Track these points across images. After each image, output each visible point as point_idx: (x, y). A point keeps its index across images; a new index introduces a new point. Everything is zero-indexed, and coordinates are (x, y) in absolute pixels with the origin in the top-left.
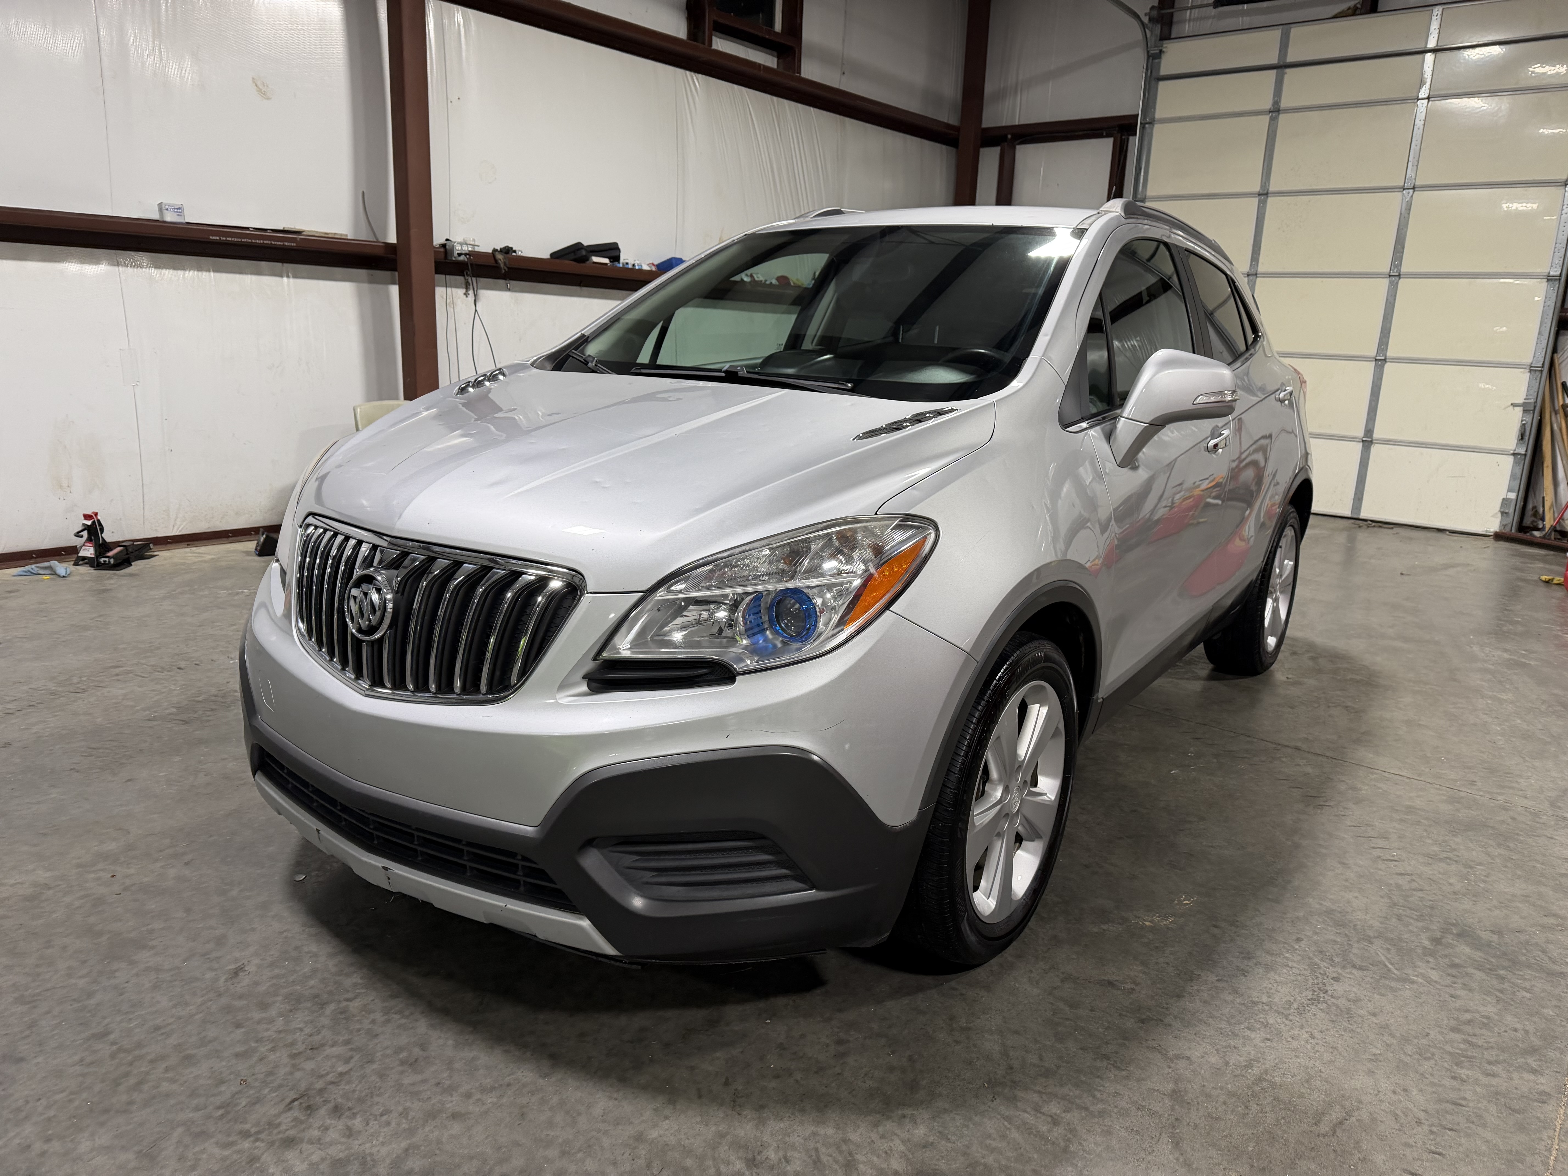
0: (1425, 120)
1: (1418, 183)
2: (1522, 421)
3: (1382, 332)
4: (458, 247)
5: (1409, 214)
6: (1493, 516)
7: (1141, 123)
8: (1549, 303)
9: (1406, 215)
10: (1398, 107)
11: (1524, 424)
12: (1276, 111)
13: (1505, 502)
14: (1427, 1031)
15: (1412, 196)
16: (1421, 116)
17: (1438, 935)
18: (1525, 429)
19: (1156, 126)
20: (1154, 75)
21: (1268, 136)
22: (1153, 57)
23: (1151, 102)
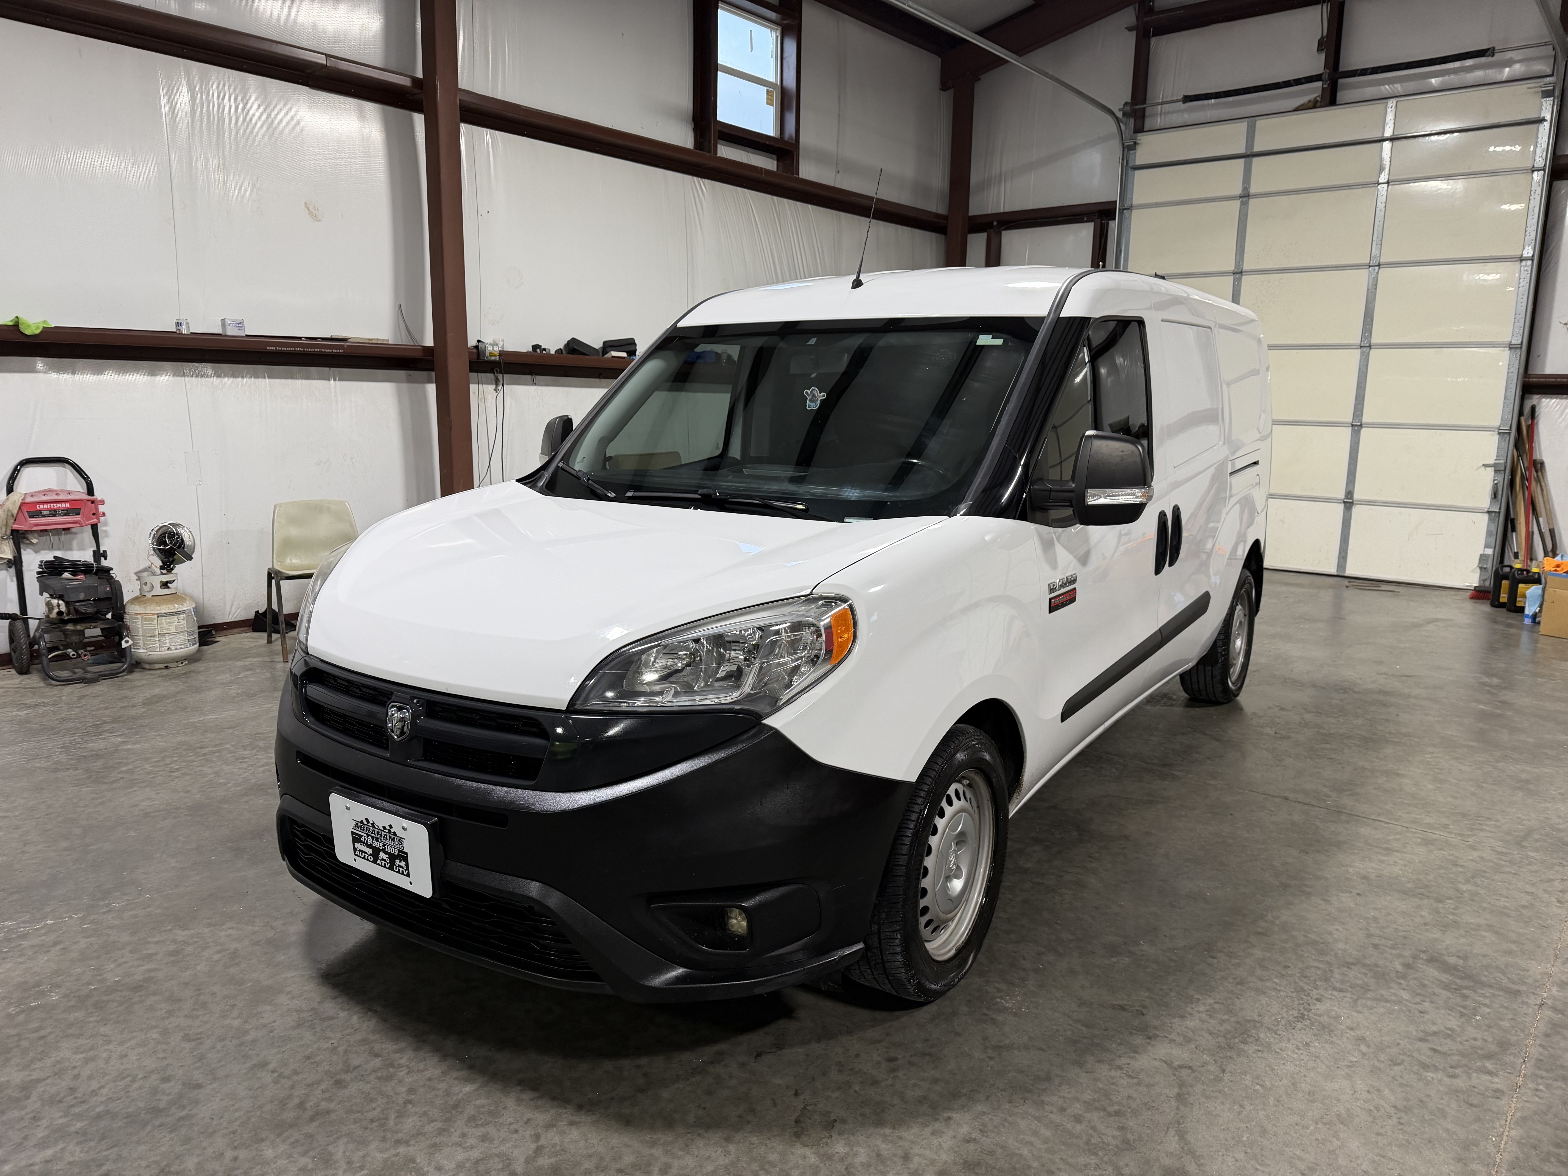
0: (1386, 203)
1: (1382, 260)
2: (1494, 480)
3: (1356, 400)
4: (490, 348)
5: (1376, 289)
6: (1473, 571)
7: (1119, 209)
8: (1512, 369)
9: (1374, 291)
10: (1359, 191)
11: (1496, 484)
12: (1246, 196)
13: (1483, 558)
14: (1399, 1041)
15: (1378, 273)
16: (1382, 199)
17: (1411, 961)
18: (1497, 488)
19: (1134, 211)
20: (1130, 165)
21: (1239, 219)
22: (1128, 149)
23: (1128, 189)
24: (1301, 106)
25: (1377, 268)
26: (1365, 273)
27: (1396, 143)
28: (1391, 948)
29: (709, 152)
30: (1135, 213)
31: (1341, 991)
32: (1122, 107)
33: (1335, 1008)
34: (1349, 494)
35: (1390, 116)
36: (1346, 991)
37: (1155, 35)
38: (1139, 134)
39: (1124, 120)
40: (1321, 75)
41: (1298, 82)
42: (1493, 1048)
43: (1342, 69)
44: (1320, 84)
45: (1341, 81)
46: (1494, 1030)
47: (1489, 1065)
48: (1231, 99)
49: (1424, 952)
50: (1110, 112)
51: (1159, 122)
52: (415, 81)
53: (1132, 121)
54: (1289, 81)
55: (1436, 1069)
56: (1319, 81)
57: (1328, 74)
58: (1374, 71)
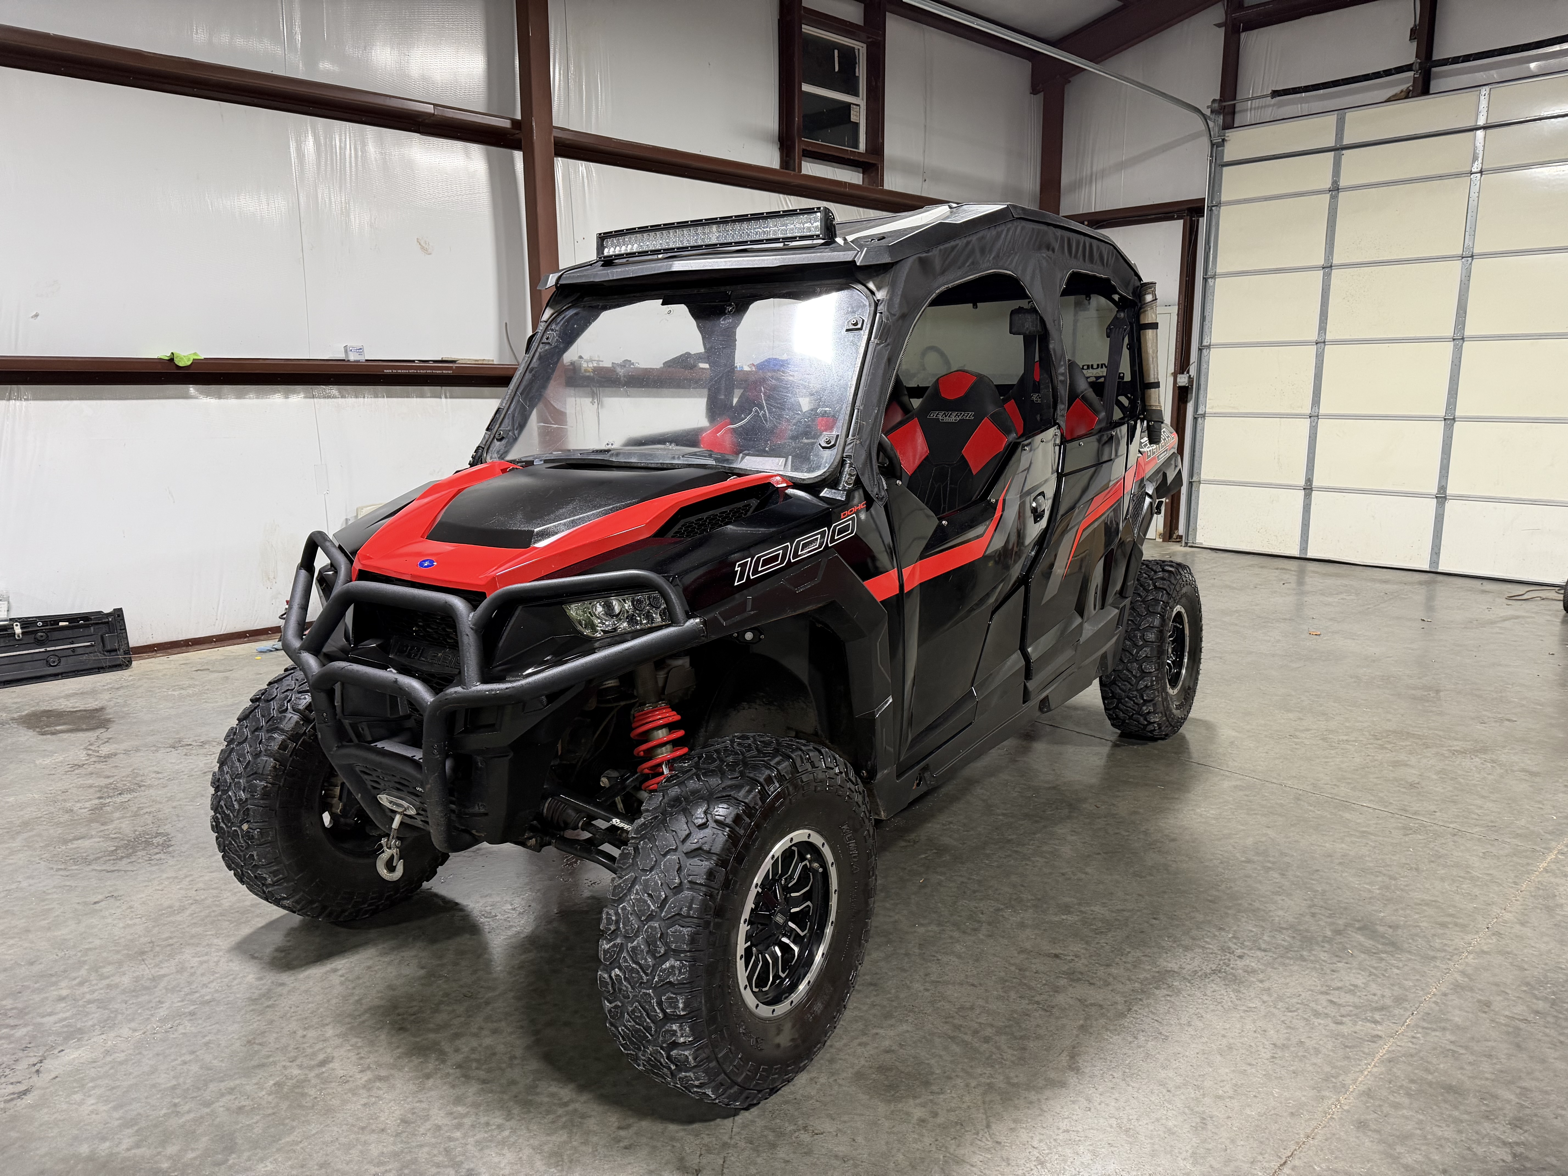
0: (1479, 193)
1: (1476, 251)
3: (1449, 393)
4: (585, 364)
5: (1469, 280)
7: (1208, 207)
9: (1467, 281)
10: (1452, 181)
12: (1335, 189)
15: (1471, 264)
16: (1475, 189)
20: (1218, 162)
21: (1329, 213)
22: (1217, 146)
23: (1216, 186)
24: (1394, 96)
25: (1470, 259)
26: (1458, 264)
27: (1489, 131)
28: (1329, 917)
29: (794, 170)
30: (1223, 209)
31: (1265, 951)
32: (1210, 104)
33: (1253, 964)
34: (1442, 488)
35: (1484, 103)
36: (1270, 950)
37: (1245, 30)
38: (1228, 131)
39: (1213, 117)
40: (1412, 65)
41: (1388, 73)
42: (1388, 1002)
43: (1435, 57)
44: (1411, 74)
45: (1434, 69)
46: (1396, 988)
47: (1377, 1017)
48: (1322, 91)
49: (1358, 921)
50: (1197, 110)
51: (1248, 117)
52: (515, 123)
53: (1221, 118)
54: (1379, 72)
55: (1327, 1015)
56: (1411, 70)
57: (1420, 63)
58: (1467, 58)
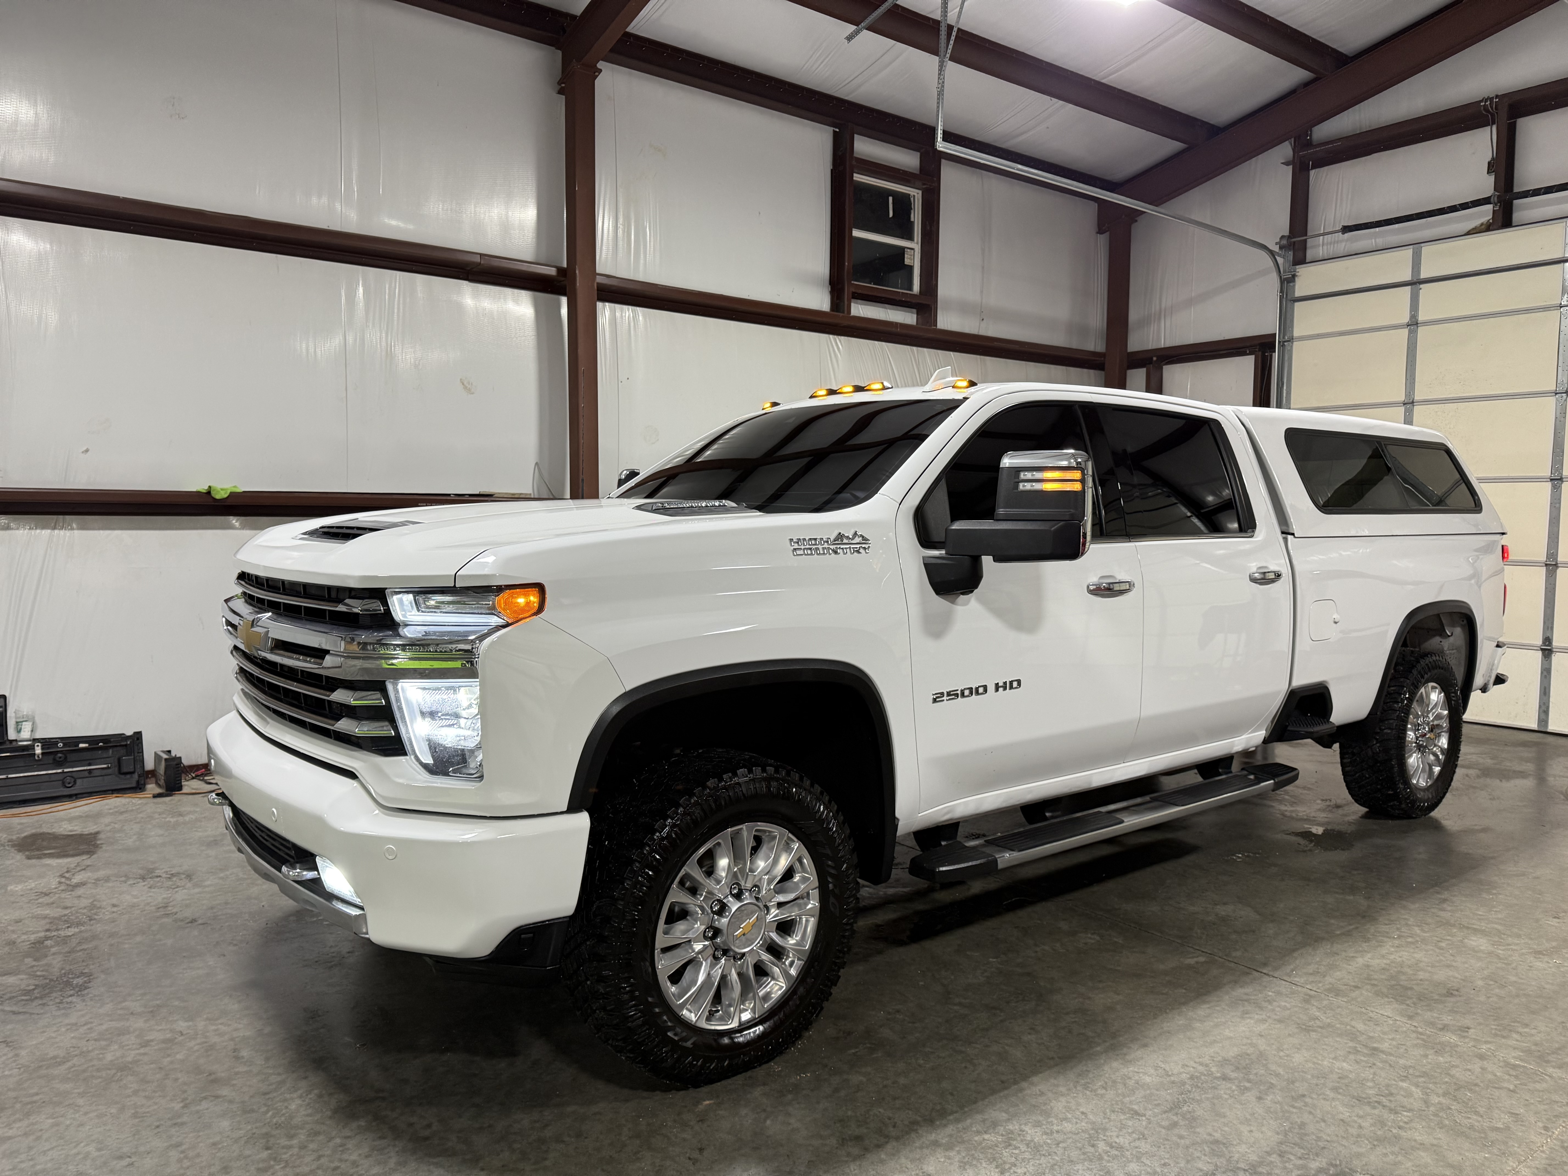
3: (1549, 536)
5: (1565, 417)
7: (1279, 342)
9: (1562, 419)
10: (1540, 315)
12: (1413, 324)
15: (1565, 400)
16: (1566, 322)
19: (1295, 343)
20: (1289, 297)
21: (1408, 348)
22: (1287, 281)
23: (1288, 322)
24: (1473, 229)
25: (1564, 395)
26: (1551, 400)
29: (844, 312)
30: (1296, 345)
32: (1278, 240)
34: (1548, 640)
37: (1314, 167)
38: (1297, 267)
39: (1281, 253)
40: (1489, 198)
41: (1465, 206)
43: (1516, 189)
44: (1490, 206)
45: (1515, 202)
48: (1397, 226)
50: (1264, 247)
51: (1321, 252)
52: (561, 270)
53: (1291, 253)
54: (1454, 206)
56: (1490, 203)
57: (1499, 197)
58: (1549, 190)
